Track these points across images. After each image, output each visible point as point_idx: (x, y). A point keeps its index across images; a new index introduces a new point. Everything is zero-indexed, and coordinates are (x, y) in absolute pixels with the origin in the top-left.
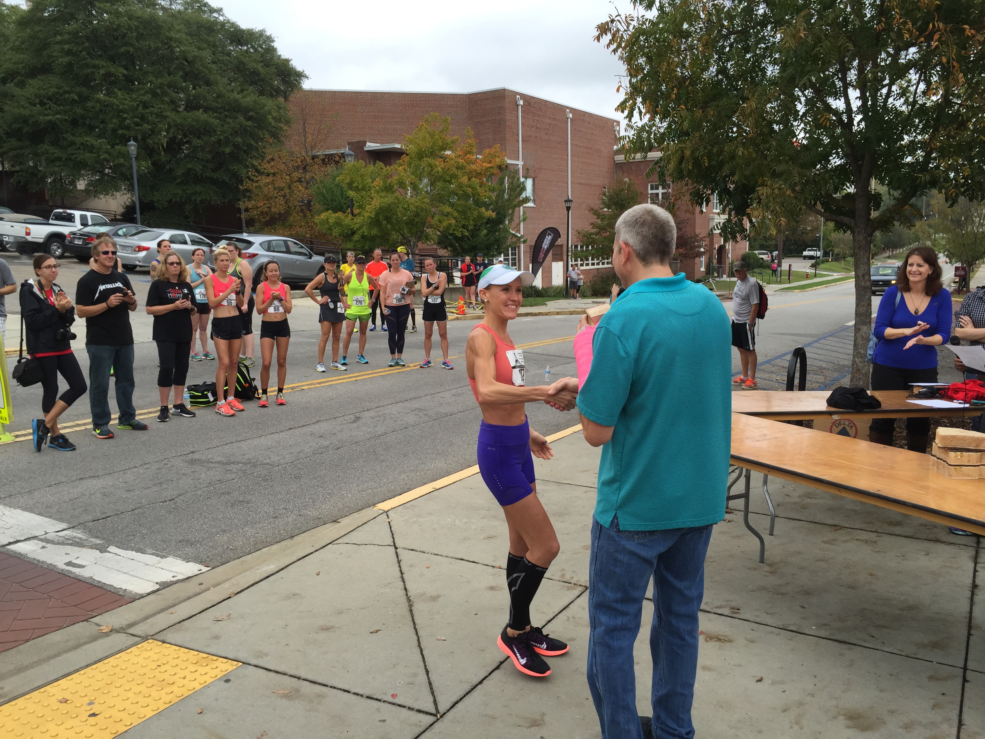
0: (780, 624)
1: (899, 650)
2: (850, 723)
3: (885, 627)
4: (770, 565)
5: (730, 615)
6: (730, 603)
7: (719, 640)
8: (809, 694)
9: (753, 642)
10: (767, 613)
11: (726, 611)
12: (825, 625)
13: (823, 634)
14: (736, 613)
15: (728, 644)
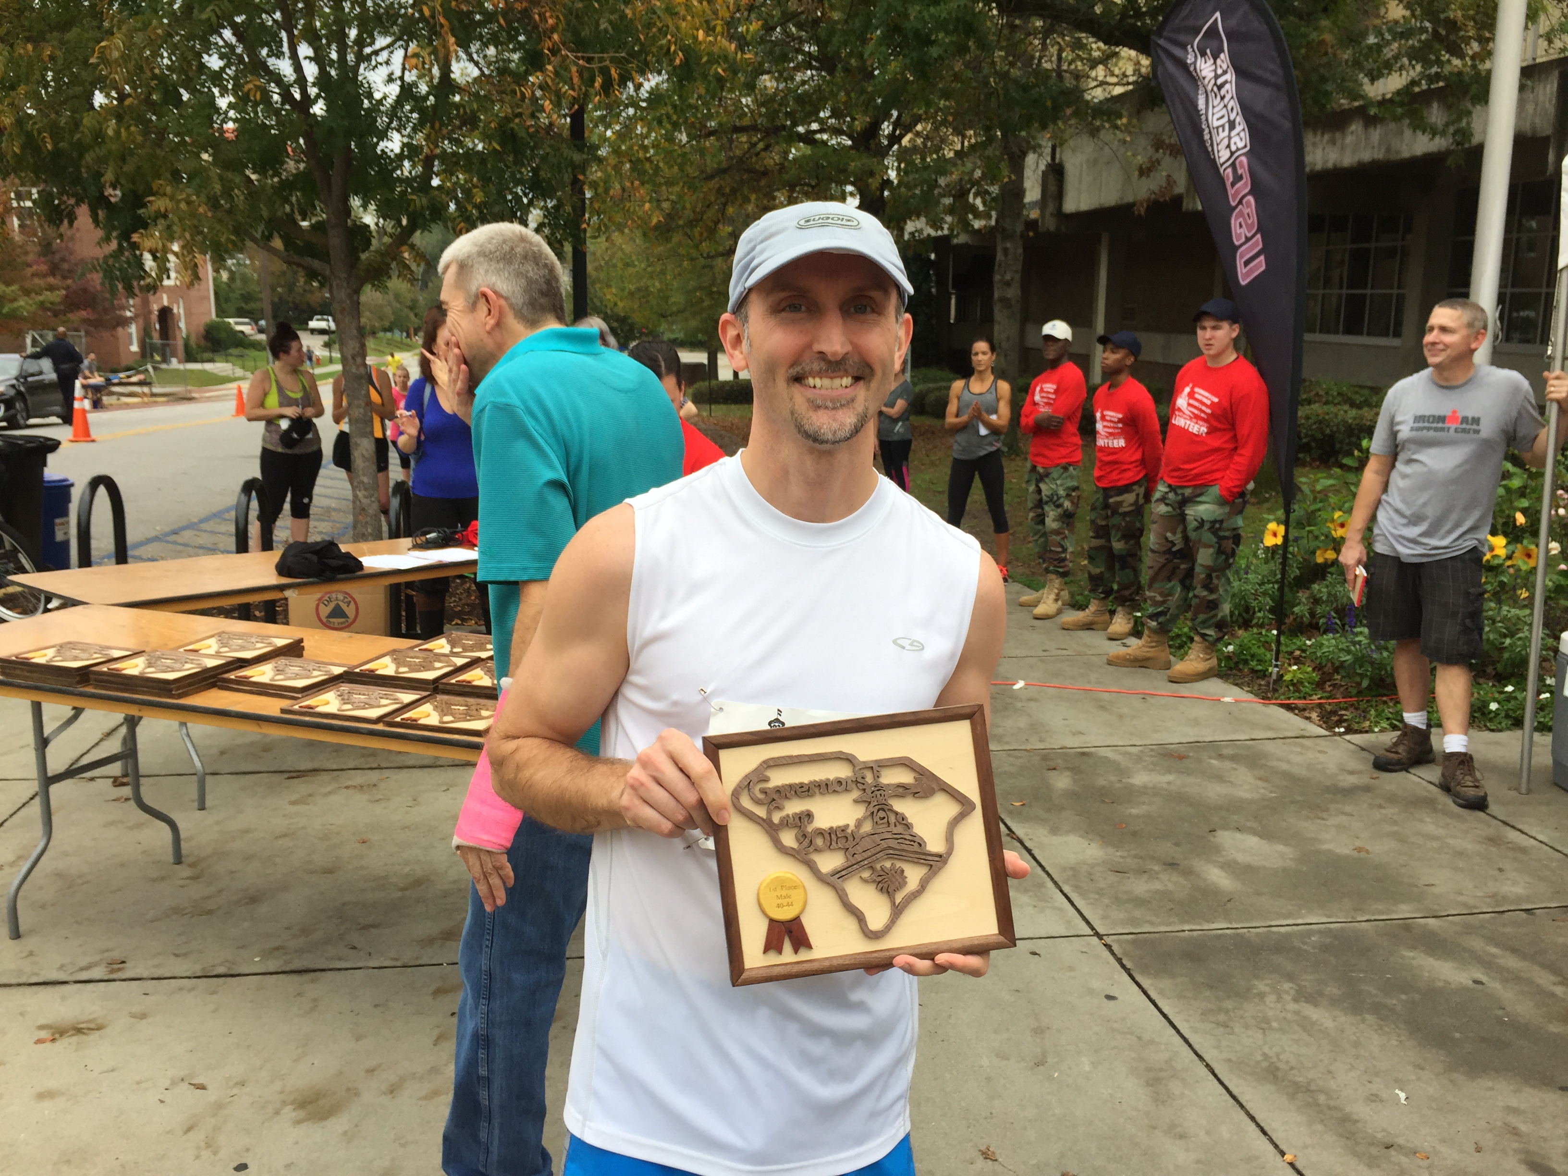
0: (197, 969)
1: (393, 959)
2: (301, 1114)
3: (374, 926)
4: (192, 865)
5: (106, 978)
6: (106, 954)
7: (79, 1031)
8: (237, 1084)
9: (143, 1016)
10: (176, 955)
11: (98, 973)
12: (277, 949)
13: (272, 966)
14: (119, 970)
15: (95, 1035)
